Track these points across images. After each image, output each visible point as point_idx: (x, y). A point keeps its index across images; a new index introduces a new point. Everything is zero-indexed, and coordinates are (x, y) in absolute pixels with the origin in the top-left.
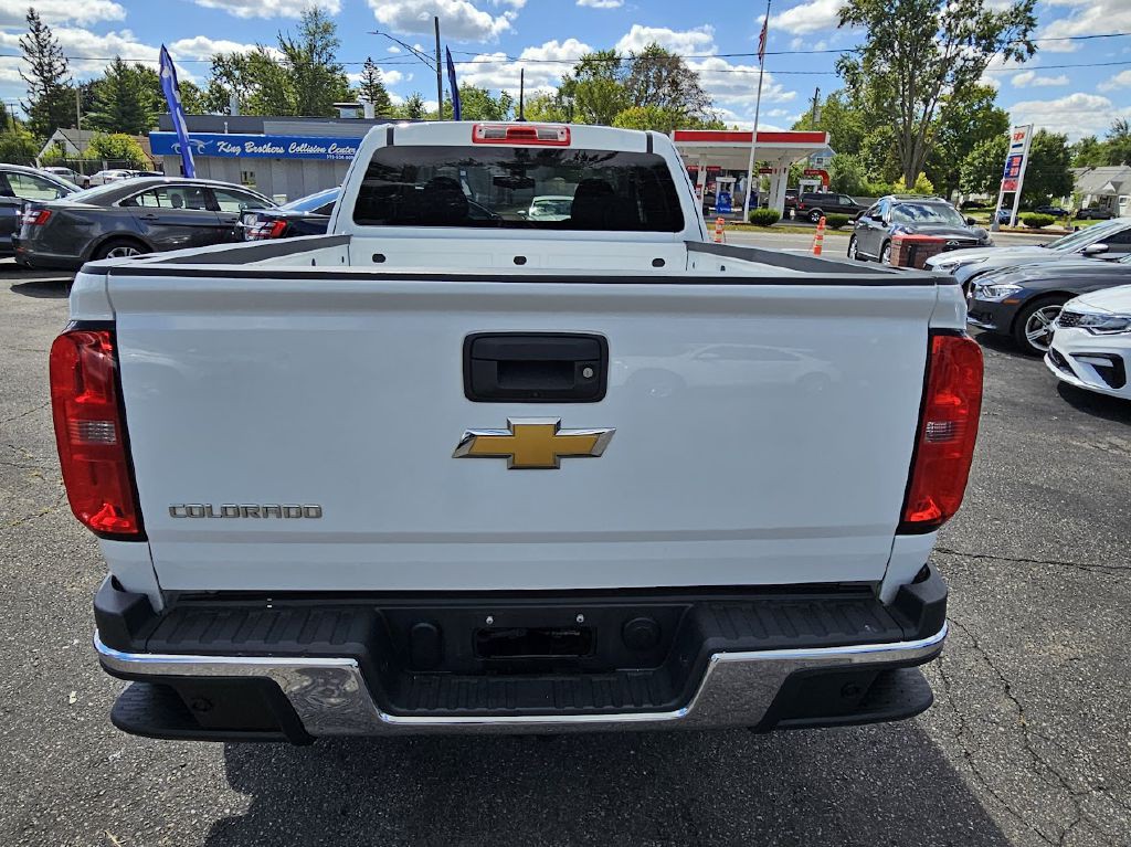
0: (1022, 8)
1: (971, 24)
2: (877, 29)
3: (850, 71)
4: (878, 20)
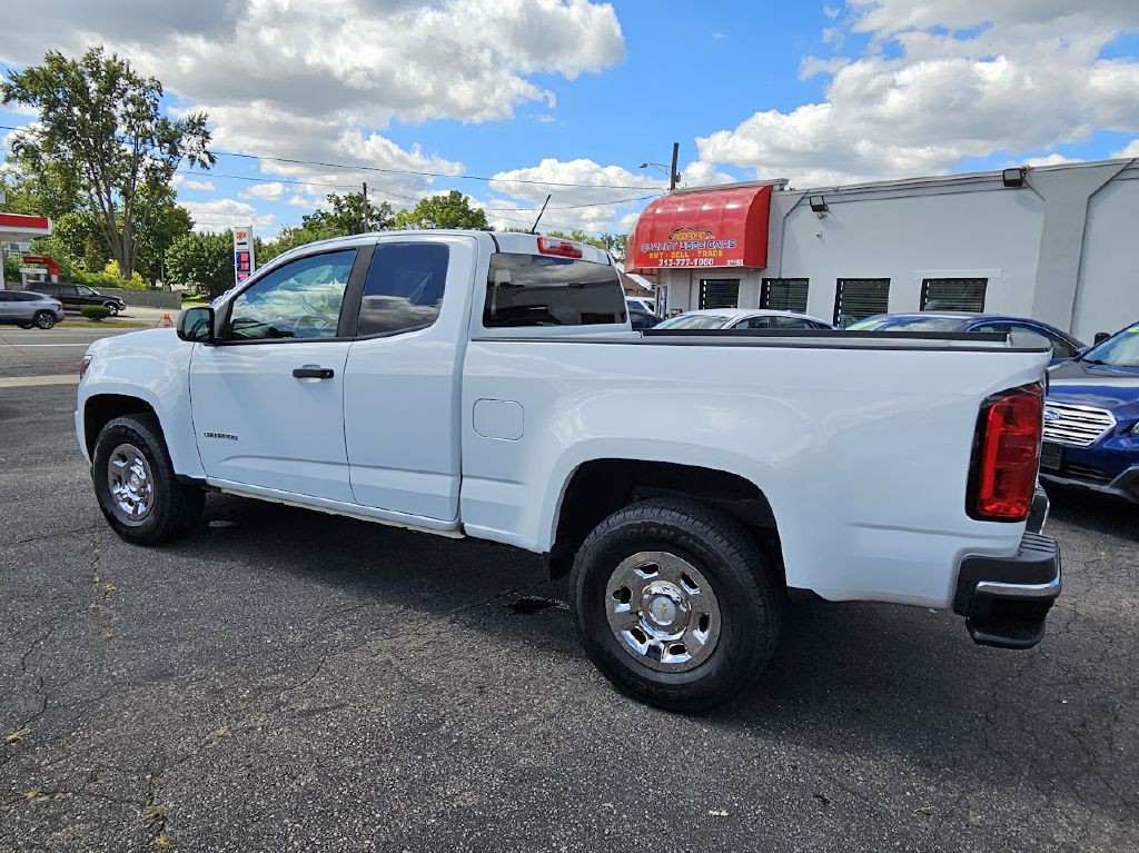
0: (196, 121)
1: (148, 124)
2: (52, 114)
3: (31, 153)
4: (52, 105)
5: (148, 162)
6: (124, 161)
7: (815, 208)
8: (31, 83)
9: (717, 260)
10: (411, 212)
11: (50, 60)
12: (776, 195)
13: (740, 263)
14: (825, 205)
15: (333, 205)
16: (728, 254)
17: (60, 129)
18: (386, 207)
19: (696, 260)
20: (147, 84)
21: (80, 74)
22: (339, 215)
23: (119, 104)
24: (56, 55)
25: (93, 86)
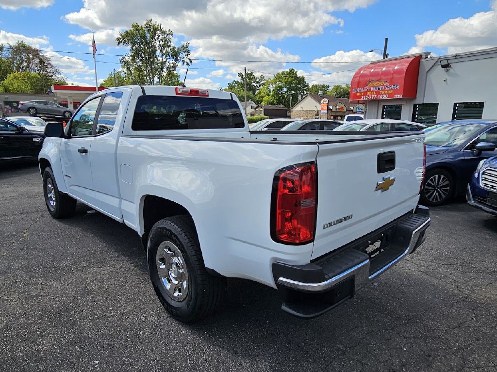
0: (185, 46)
1: (168, 49)
2: (134, 48)
3: (126, 64)
4: (134, 44)
5: (167, 64)
6: (159, 65)
7: (443, 67)
8: (127, 36)
9: (390, 95)
10: (272, 79)
11: (133, 26)
12: (423, 60)
13: (401, 96)
14: (449, 64)
15: (240, 78)
16: (396, 92)
17: (137, 54)
18: (262, 78)
19: (379, 96)
20: (168, 33)
21: (144, 31)
22: (242, 82)
23: (157, 42)
24: (136, 24)
25: (148, 35)
